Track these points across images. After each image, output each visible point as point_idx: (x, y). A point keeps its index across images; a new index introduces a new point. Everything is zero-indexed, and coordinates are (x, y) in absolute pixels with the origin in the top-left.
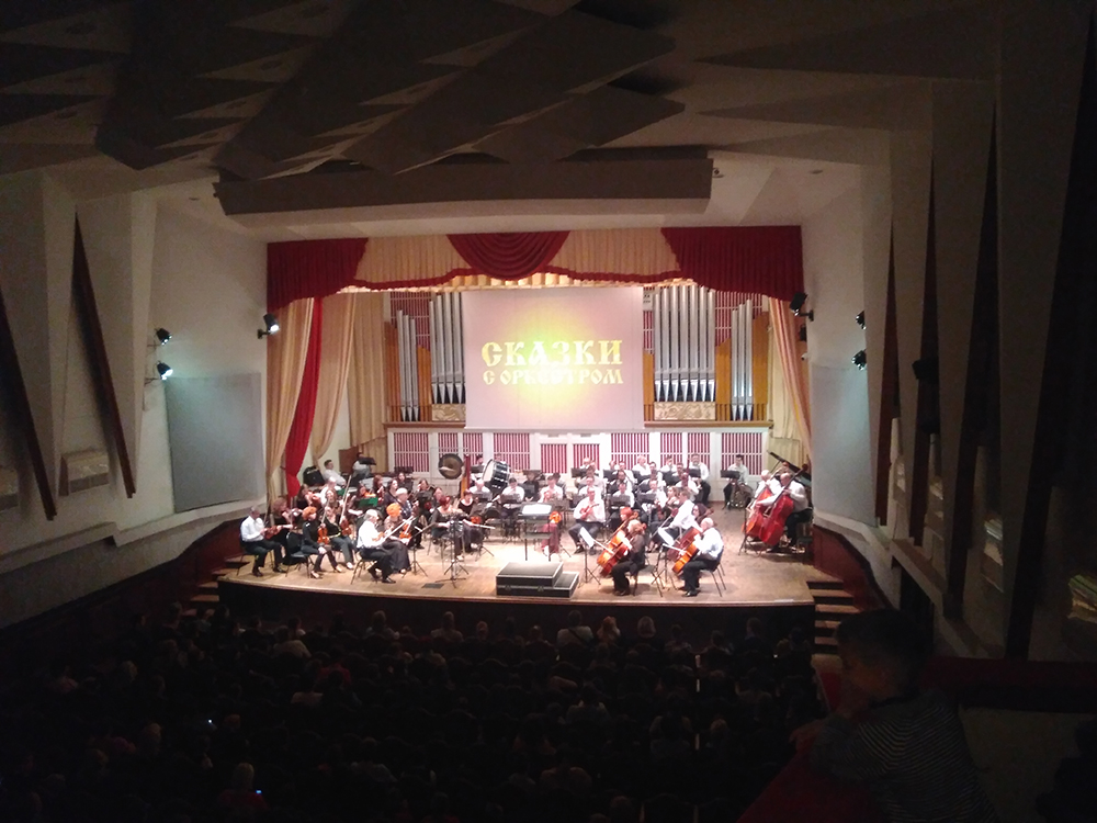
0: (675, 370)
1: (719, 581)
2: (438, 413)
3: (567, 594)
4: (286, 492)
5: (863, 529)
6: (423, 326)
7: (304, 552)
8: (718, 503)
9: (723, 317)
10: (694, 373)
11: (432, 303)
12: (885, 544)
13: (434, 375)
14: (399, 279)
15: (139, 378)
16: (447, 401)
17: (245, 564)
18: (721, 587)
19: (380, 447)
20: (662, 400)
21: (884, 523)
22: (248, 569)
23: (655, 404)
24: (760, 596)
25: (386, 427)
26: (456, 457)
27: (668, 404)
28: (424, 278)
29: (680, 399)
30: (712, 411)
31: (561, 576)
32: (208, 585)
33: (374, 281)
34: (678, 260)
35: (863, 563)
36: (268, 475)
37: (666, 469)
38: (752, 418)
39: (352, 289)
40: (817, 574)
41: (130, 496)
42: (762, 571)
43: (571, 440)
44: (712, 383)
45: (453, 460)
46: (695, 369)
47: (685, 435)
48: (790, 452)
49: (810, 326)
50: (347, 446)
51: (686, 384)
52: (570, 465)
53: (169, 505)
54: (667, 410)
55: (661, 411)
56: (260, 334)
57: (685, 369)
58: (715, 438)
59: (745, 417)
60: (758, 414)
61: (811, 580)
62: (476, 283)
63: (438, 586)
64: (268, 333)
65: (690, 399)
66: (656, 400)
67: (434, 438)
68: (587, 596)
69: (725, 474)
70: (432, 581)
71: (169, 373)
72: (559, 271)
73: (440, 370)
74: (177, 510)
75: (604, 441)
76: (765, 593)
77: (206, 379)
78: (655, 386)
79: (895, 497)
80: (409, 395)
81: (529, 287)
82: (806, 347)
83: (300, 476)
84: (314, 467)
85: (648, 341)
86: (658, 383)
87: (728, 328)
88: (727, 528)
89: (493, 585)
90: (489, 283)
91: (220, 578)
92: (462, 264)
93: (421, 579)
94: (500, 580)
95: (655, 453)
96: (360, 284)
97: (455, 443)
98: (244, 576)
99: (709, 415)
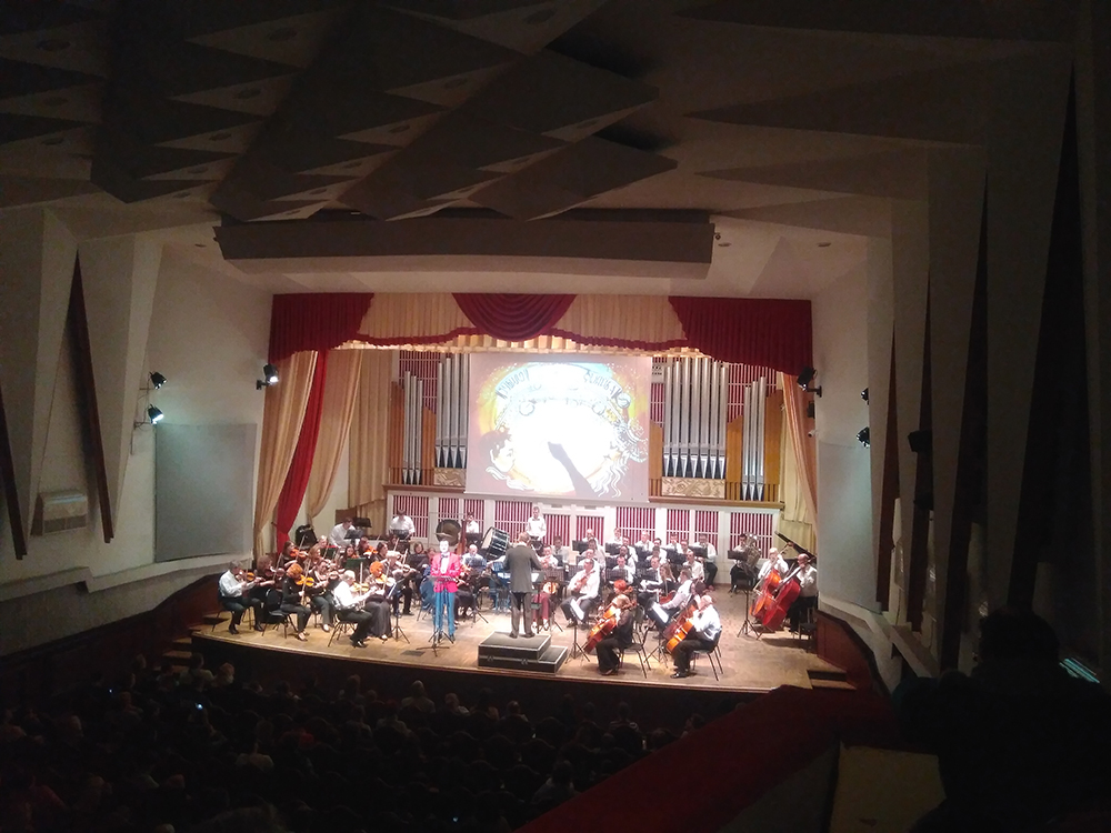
0: (685, 445)
1: (716, 664)
2: (441, 477)
3: (552, 668)
4: (275, 550)
5: (867, 616)
6: (430, 388)
7: (283, 611)
8: (726, 585)
9: (736, 394)
10: (704, 449)
11: (441, 365)
12: (886, 631)
13: (439, 438)
14: (401, 336)
15: (128, 422)
16: (450, 465)
17: (222, 620)
18: (718, 670)
19: (379, 510)
20: (670, 475)
21: (885, 607)
22: (226, 626)
23: (663, 478)
24: (756, 683)
25: (386, 489)
26: (456, 523)
27: (676, 480)
28: (427, 335)
29: (689, 474)
30: (722, 489)
31: (548, 650)
32: (182, 641)
33: (377, 336)
34: (684, 329)
35: (867, 652)
36: (257, 529)
37: (670, 546)
38: (762, 499)
39: (357, 345)
40: (819, 663)
41: (107, 541)
42: (761, 657)
43: (574, 512)
44: (722, 460)
45: (452, 526)
46: (705, 445)
47: (692, 513)
48: (801, 534)
49: (818, 402)
50: (345, 507)
51: (696, 460)
52: (573, 537)
53: (149, 554)
54: (676, 486)
55: (668, 486)
56: (259, 385)
57: (695, 444)
58: (724, 517)
59: (756, 497)
60: (769, 495)
61: (812, 668)
62: (481, 343)
63: (418, 653)
64: (267, 384)
65: (699, 475)
66: (664, 475)
67: (434, 503)
68: (574, 672)
69: (732, 555)
70: (413, 648)
71: (160, 418)
72: (565, 335)
73: (443, 434)
74: (156, 561)
75: (609, 515)
76: (762, 680)
77: (198, 427)
78: (663, 459)
79: (896, 581)
80: (411, 456)
81: (535, 351)
82: (814, 422)
83: (292, 534)
84: (308, 526)
85: (656, 414)
86: (667, 457)
87: (741, 404)
88: (731, 611)
89: (474, 656)
90: (494, 344)
91: (193, 634)
92: (467, 323)
93: (401, 645)
94: (483, 650)
95: (661, 529)
96: (364, 339)
97: (456, 509)
98: (219, 632)
99: (718, 492)
